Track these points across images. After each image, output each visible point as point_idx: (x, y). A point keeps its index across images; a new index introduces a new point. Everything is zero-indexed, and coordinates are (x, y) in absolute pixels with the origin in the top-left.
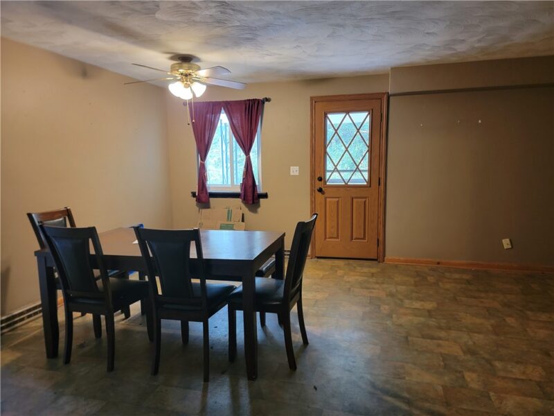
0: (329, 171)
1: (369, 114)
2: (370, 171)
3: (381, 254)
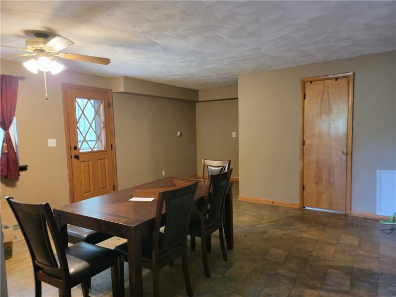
0: (80, 141)
1: (102, 102)
2: (106, 140)
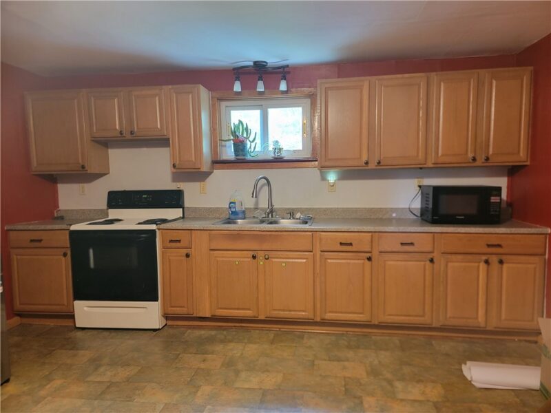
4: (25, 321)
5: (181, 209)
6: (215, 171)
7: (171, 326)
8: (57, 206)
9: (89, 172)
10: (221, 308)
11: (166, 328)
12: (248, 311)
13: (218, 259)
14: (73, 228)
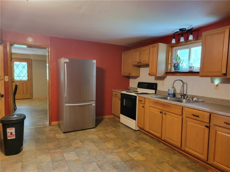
0: (16, 77)
1: (27, 63)
2: (28, 77)
3: (32, 97)
4: (115, 117)
5: (154, 90)
6: (167, 76)
7: (140, 131)
8: (129, 86)
9: (131, 76)
10: (151, 130)
11: (138, 131)
12: (158, 134)
13: (151, 111)
14: (122, 92)
